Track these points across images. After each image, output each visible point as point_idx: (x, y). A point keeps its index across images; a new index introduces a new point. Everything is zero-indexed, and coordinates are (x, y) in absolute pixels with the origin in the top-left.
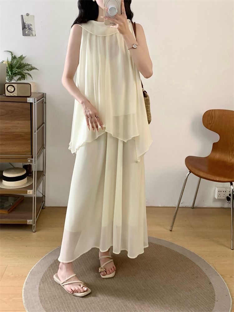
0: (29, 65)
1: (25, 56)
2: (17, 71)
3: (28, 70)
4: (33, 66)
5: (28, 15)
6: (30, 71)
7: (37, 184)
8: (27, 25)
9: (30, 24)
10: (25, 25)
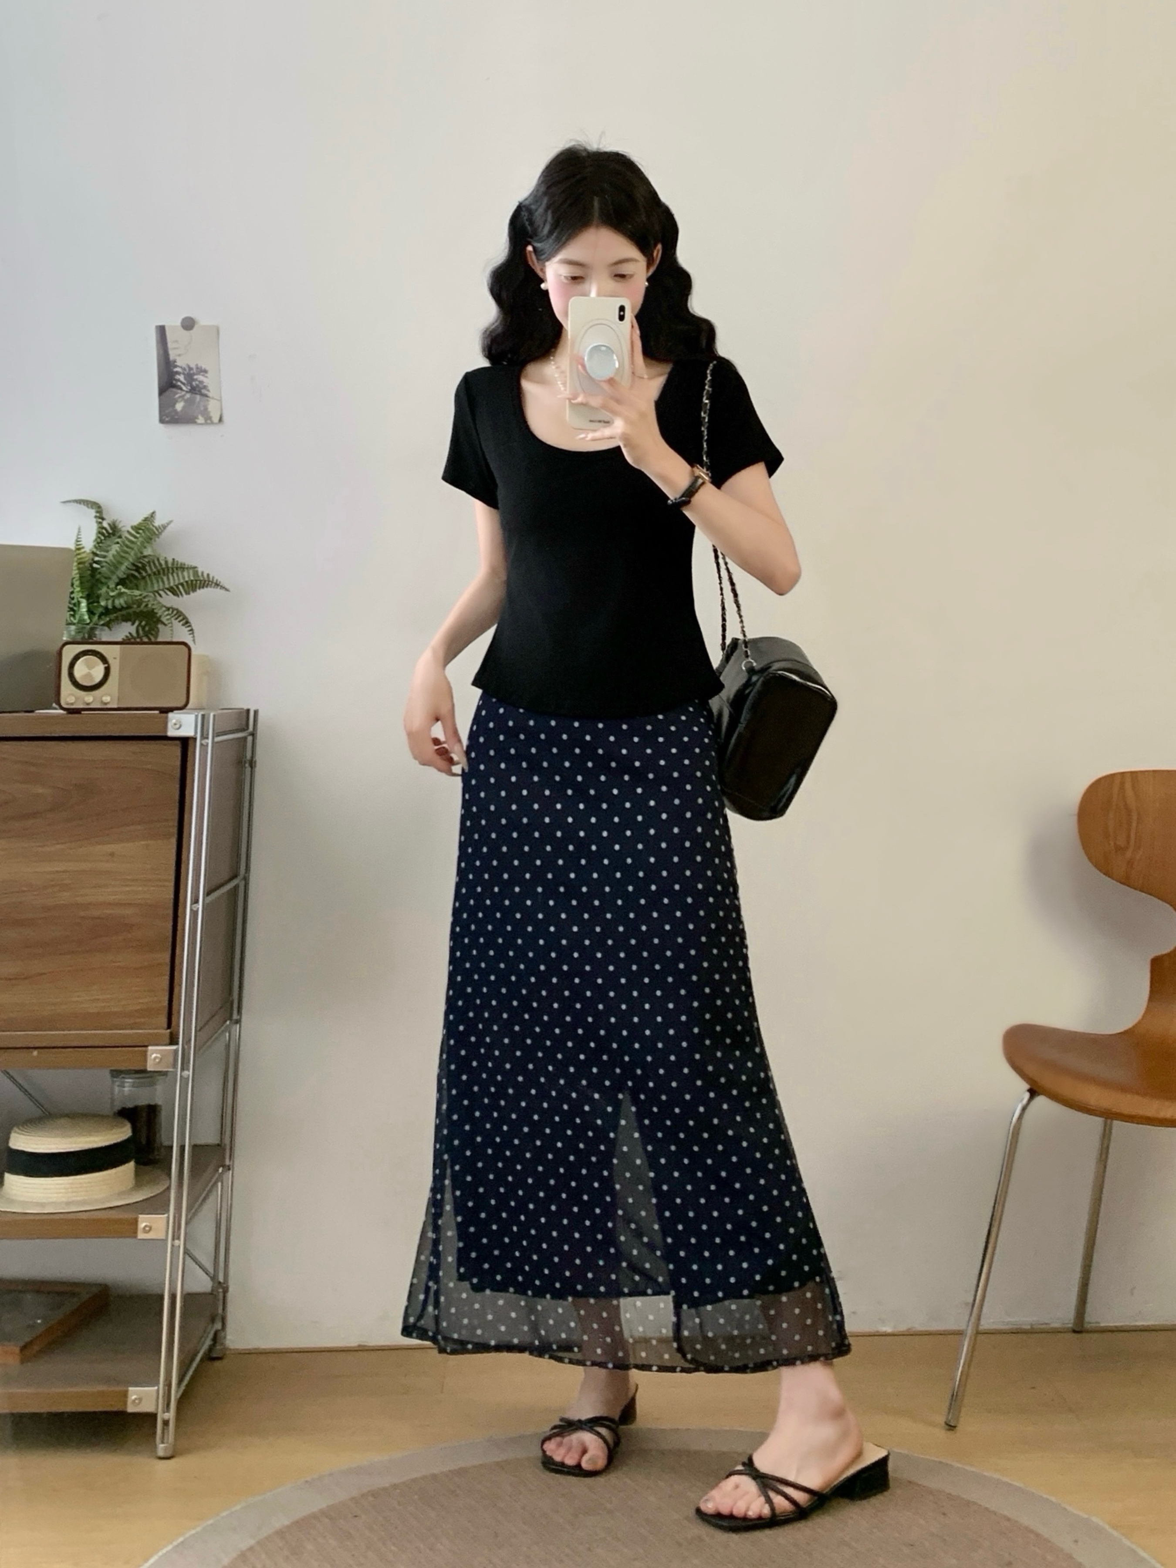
0: (182, 568)
1: (164, 522)
2: (124, 596)
3: (174, 591)
4: (200, 570)
5: (189, 324)
6: (187, 593)
7: (188, 1194)
8: (184, 374)
9: (197, 365)
10: (174, 376)
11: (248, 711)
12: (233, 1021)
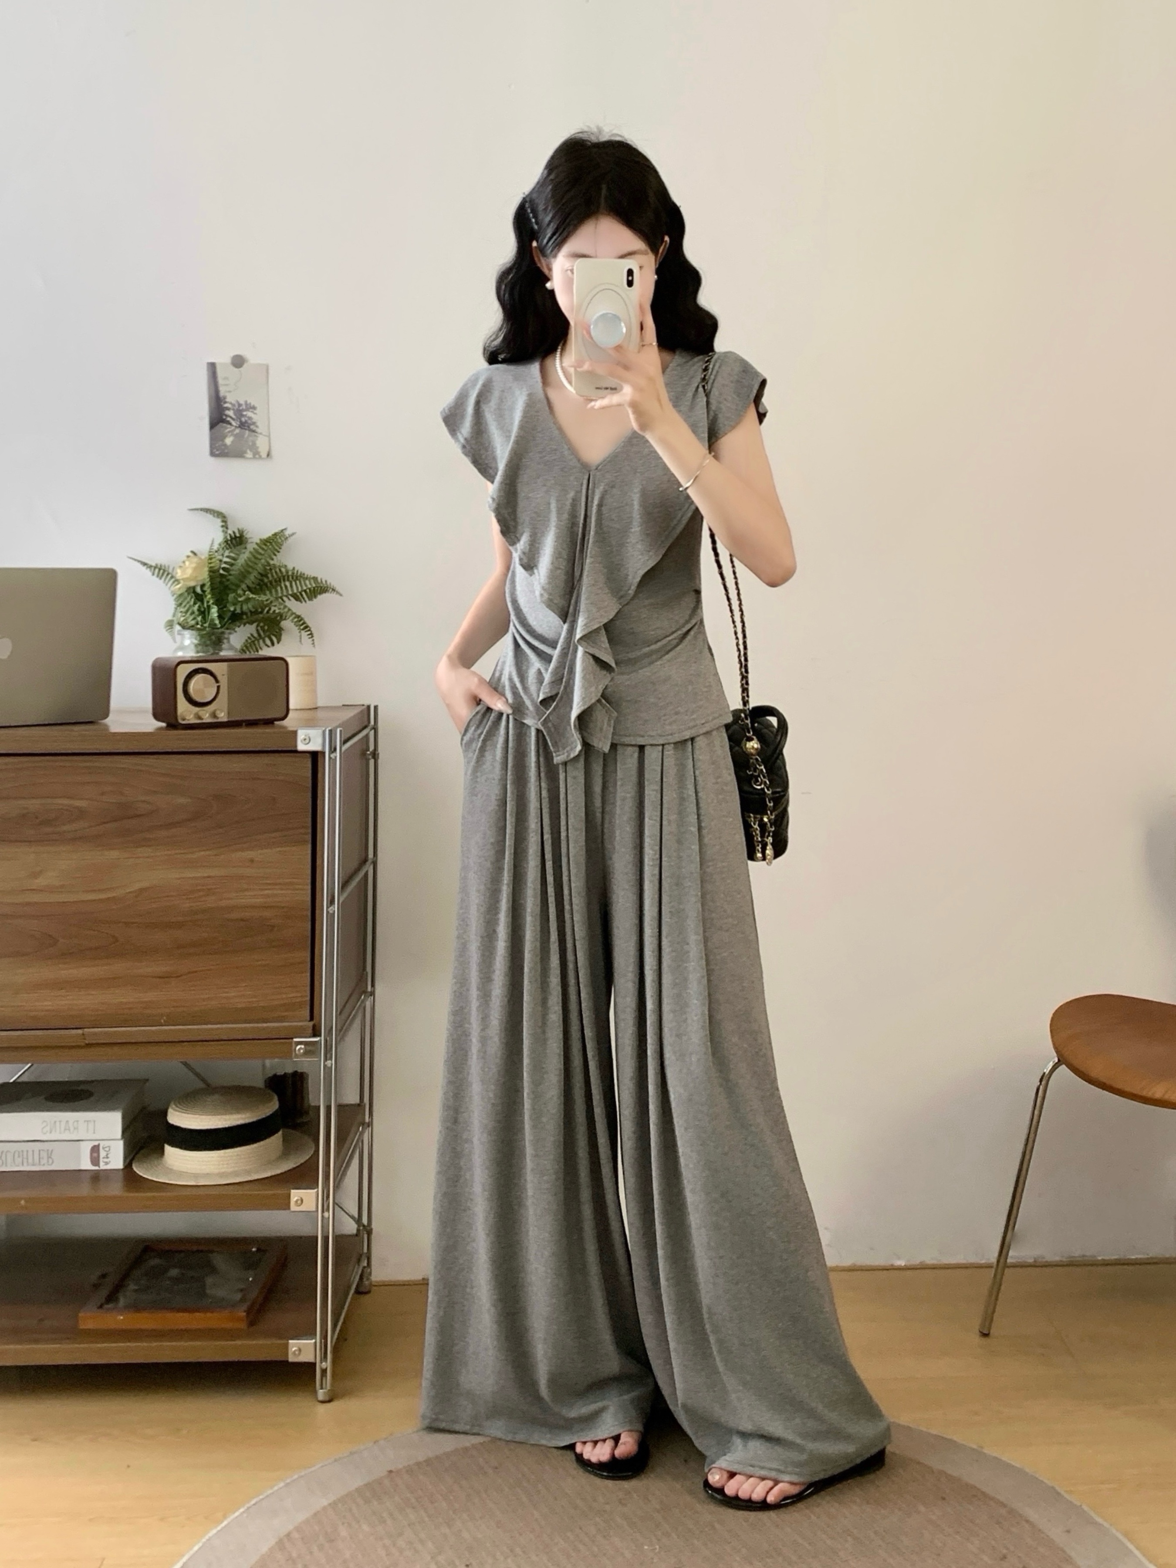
5: (238, 362)
8: (233, 409)
9: (246, 402)
10: (224, 411)
11: (369, 707)
12: (369, 994)
